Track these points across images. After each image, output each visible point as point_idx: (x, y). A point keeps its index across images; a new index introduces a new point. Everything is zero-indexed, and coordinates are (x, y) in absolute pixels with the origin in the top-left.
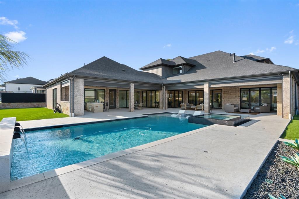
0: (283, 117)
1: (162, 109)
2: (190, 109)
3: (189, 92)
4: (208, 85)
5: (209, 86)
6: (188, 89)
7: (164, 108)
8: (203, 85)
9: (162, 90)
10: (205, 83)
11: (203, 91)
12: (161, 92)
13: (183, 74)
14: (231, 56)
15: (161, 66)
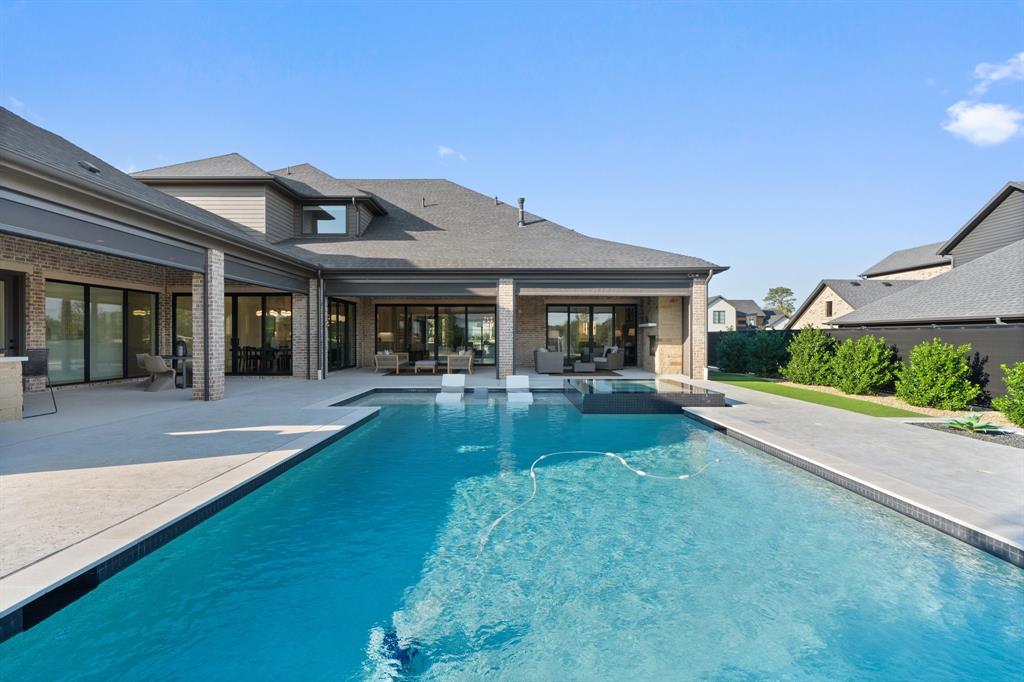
0: (691, 377)
1: (308, 377)
2: (413, 371)
3: (376, 309)
4: (512, 286)
5: (516, 291)
6: (376, 297)
7: (320, 372)
8: (495, 285)
9: (307, 295)
10: (501, 280)
11: (495, 306)
12: (304, 302)
13: (353, 239)
14: (498, 204)
15: (264, 190)
